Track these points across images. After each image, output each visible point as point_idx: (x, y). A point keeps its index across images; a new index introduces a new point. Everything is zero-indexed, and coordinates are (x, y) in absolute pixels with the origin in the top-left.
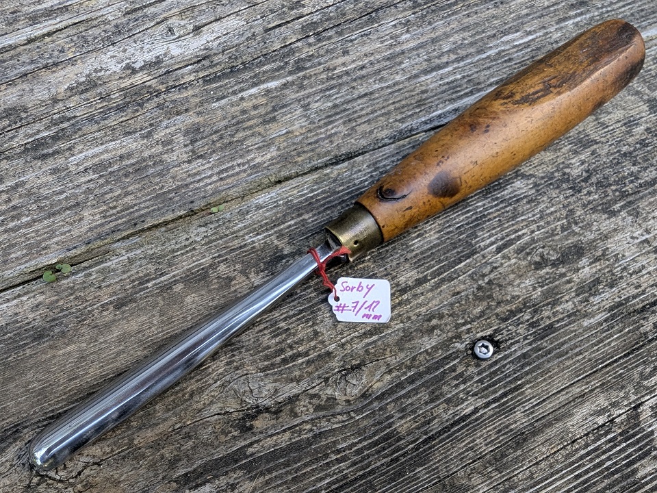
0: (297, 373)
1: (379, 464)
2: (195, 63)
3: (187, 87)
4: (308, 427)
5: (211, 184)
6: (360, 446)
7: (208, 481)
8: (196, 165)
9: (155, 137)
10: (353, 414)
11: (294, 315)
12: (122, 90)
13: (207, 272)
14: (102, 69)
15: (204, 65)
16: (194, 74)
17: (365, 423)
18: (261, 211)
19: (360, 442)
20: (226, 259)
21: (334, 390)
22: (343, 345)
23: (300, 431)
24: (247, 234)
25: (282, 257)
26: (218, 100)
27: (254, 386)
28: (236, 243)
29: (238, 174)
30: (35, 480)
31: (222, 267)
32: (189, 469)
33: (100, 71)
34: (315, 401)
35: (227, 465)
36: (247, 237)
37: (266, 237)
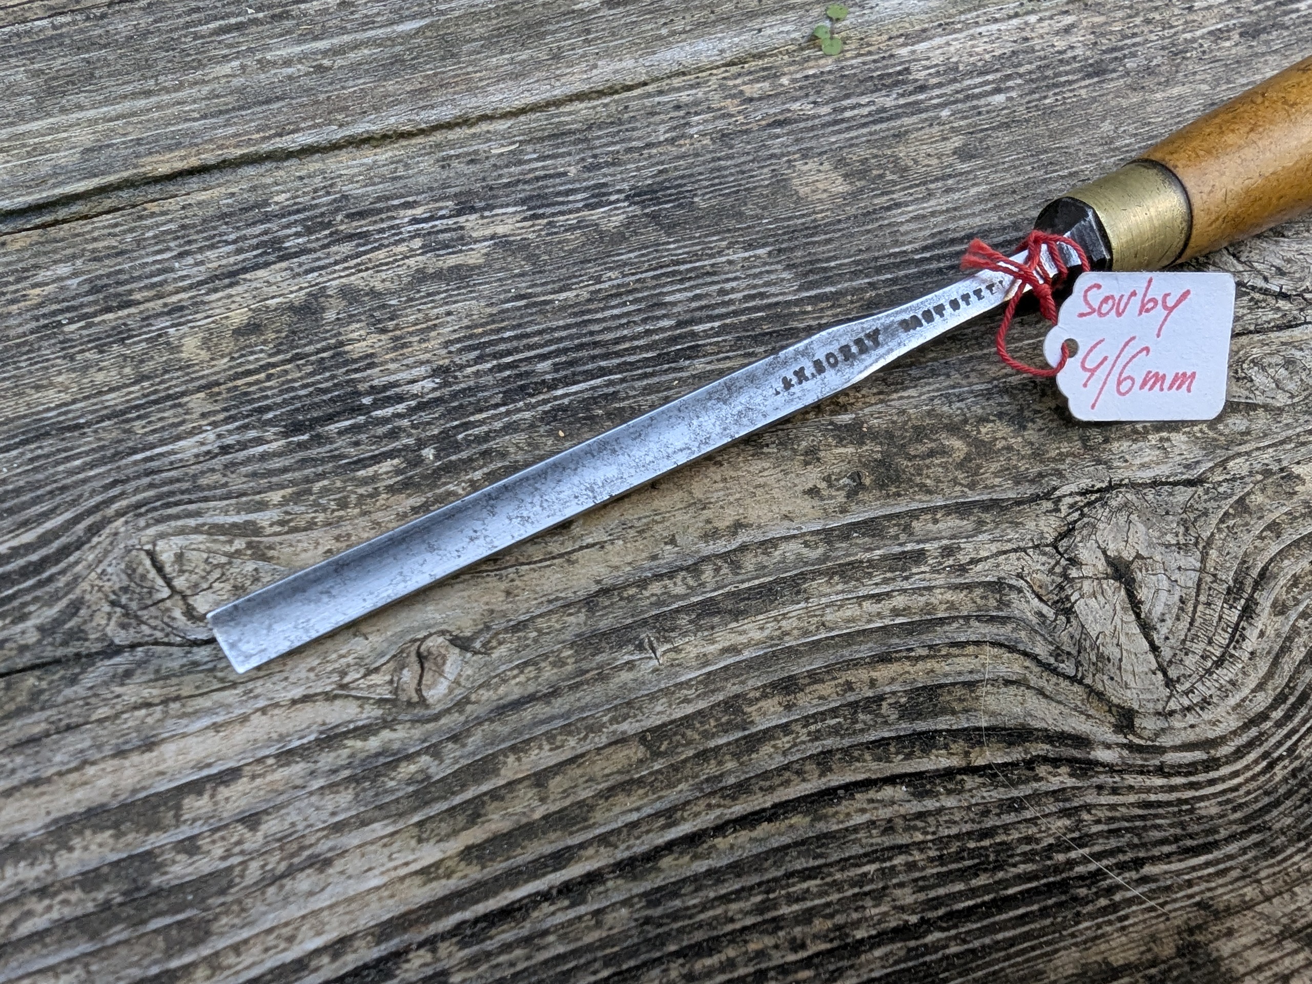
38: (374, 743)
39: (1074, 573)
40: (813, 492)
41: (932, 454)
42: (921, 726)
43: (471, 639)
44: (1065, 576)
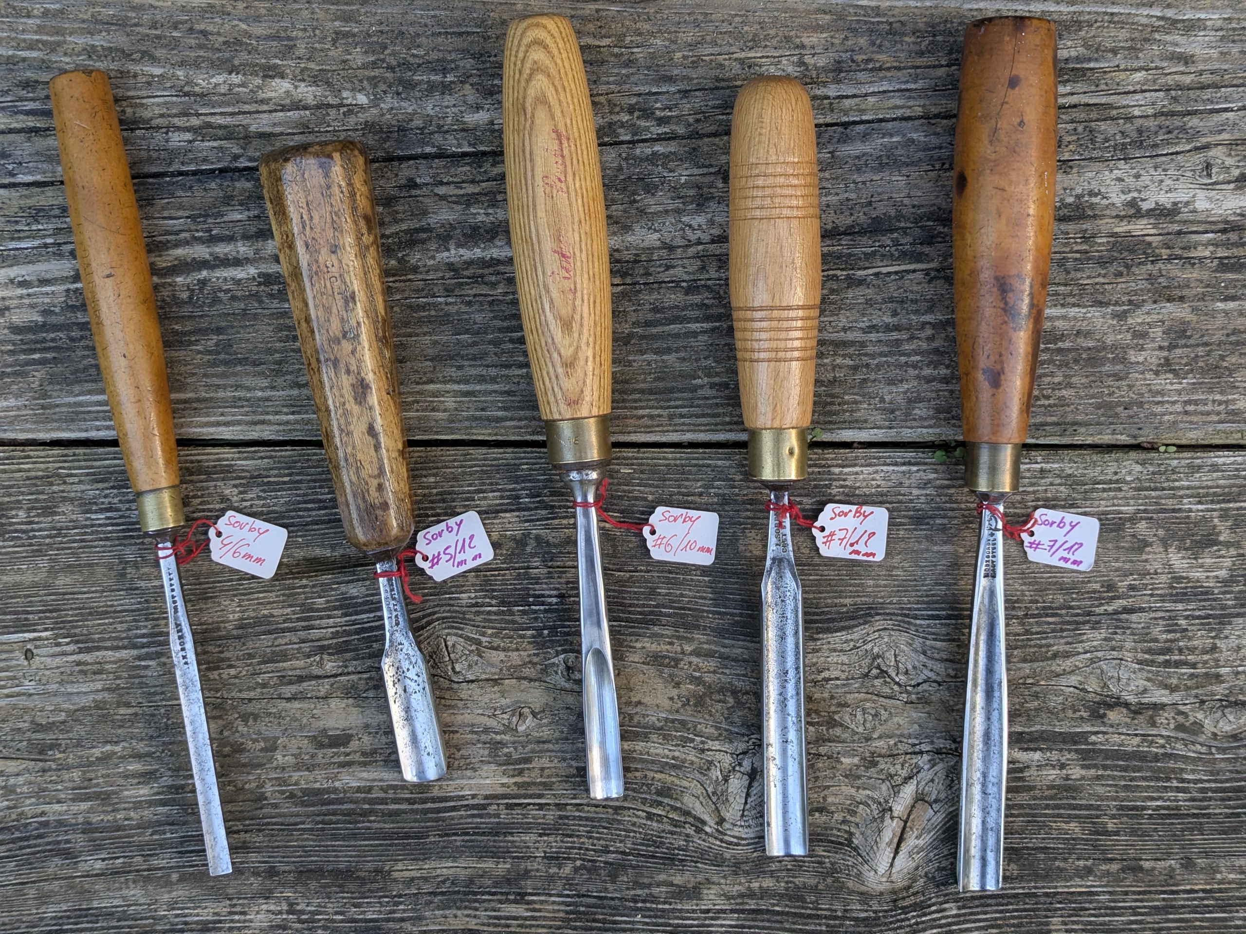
0: (1174, 681)
1: (1218, 811)
2: (1219, 232)
3: (1194, 264)
4: (1162, 741)
5: (1171, 413)
6: (1207, 785)
7: (1041, 749)
8: (1165, 382)
9: (1130, 321)
10: (1214, 750)
11: (1199, 617)
12: (1114, 235)
13: (1124, 524)
14: (1099, 193)
15: (1229, 239)
16: (1211, 248)
17: (1223, 765)
18: (1215, 475)
19: (1209, 781)
20: (1151, 518)
21: (1206, 717)
22: (1238, 673)
23: (1152, 742)
24: (1188, 496)
25: (1216, 543)
26: (1227, 299)
27: (1124, 675)
28: (1170, 503)
29: (1208, 414)
30: (875, 672)
31: (1143, 525)
32: (1026, 730)
33: (1096, 195)
34: (1180, 719)
35: (1064, 742)
36: (1185, 501)
37: (1207, 510)
38: (498, 737)
39: (737, 768)
40: (671, 699)
41: (719, 701)
42: (660, 799)
43: (538, 713)
44: (734, 768)
